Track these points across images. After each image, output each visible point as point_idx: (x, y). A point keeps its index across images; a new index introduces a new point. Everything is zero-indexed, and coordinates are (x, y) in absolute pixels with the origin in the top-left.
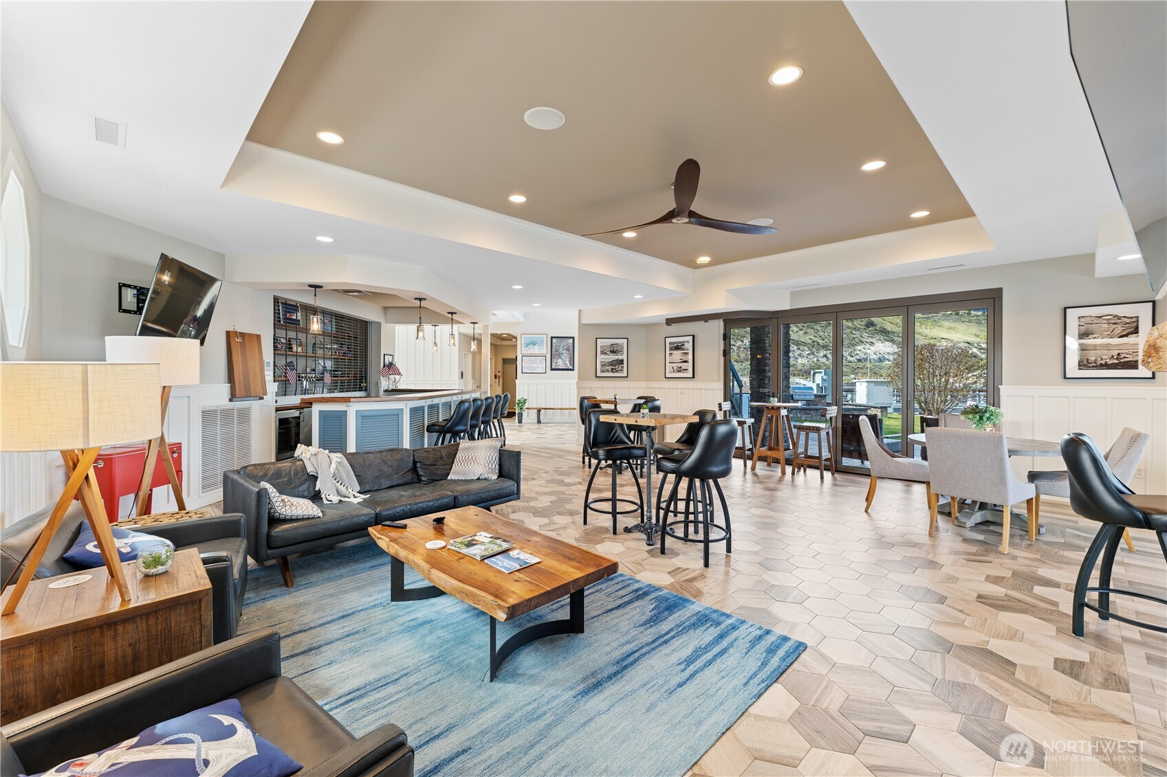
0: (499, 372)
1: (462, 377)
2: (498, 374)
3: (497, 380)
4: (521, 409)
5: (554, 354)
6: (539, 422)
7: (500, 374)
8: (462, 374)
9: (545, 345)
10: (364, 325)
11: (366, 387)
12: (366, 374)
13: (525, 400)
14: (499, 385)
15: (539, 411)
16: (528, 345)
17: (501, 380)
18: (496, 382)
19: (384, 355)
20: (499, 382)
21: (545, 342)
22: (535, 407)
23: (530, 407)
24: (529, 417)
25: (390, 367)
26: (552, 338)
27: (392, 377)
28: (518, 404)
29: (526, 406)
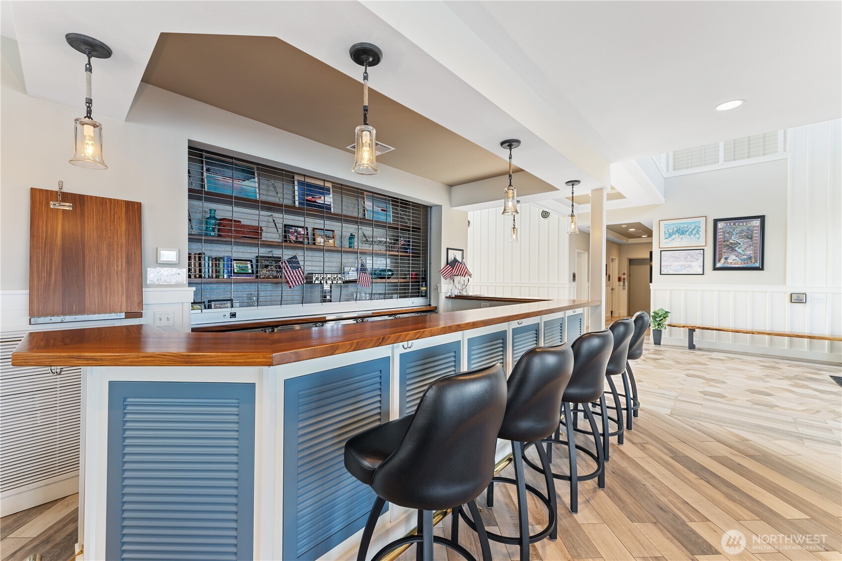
0: (624, 274)
1: (574, 279)
2: (623, 277)
3: (622, 283)
4: (659, 324)
5: (720, 246)
6: (692, 346)
7: (625, 276)
8: (574, 276)
9: (702, 233)
10: (424, 211)
11: (426, 292)
12: (426, 275)
13: (667, 312)
14: (624, 289)
15: (692, 331)
16: (670, 235)
17: (626, 283)
18: (619, 285)
19: (448, 249)
20: (624, 285)
21: (702, 229)
22: (683, 323)
23: (674, 322)
24: (674, 338)
25: (455, 267)
26: (716, 221)
27: (457, 279)
28: (654, 318)
29: (667, 321)
